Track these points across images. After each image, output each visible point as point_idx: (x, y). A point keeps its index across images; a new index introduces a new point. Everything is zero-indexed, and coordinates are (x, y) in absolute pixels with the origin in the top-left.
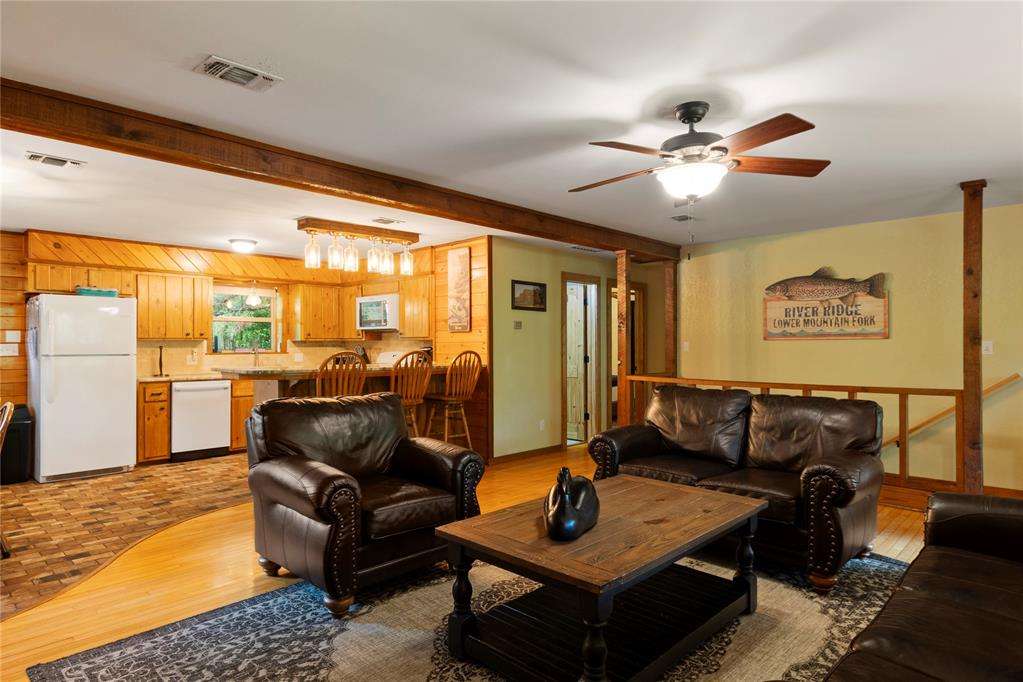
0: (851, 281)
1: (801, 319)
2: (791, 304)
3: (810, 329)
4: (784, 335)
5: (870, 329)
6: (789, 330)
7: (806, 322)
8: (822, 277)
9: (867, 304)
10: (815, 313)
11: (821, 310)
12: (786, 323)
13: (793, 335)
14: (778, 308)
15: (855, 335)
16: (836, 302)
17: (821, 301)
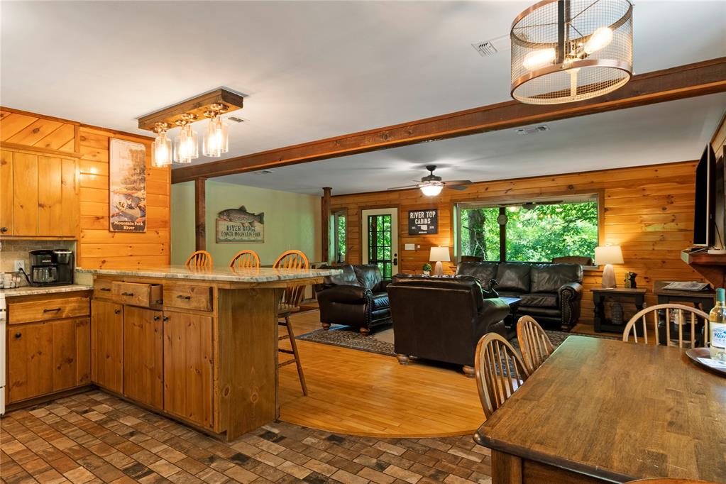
0: (253, 214)
1: (234, 232)
2: (230, 224)
3: (238, 238)
4: (226, 240)
5: (259, 238)
6: (229, 238)
7: (236, 234)
8: (242, 210)
9: (258, 226)
10: (239, 229)
11: (242, 228)
12: (227, 234)
13: (230, 241)
14: (223, 225)
15: (254, 241)
16: (247, 224)
17: (243, 224)
